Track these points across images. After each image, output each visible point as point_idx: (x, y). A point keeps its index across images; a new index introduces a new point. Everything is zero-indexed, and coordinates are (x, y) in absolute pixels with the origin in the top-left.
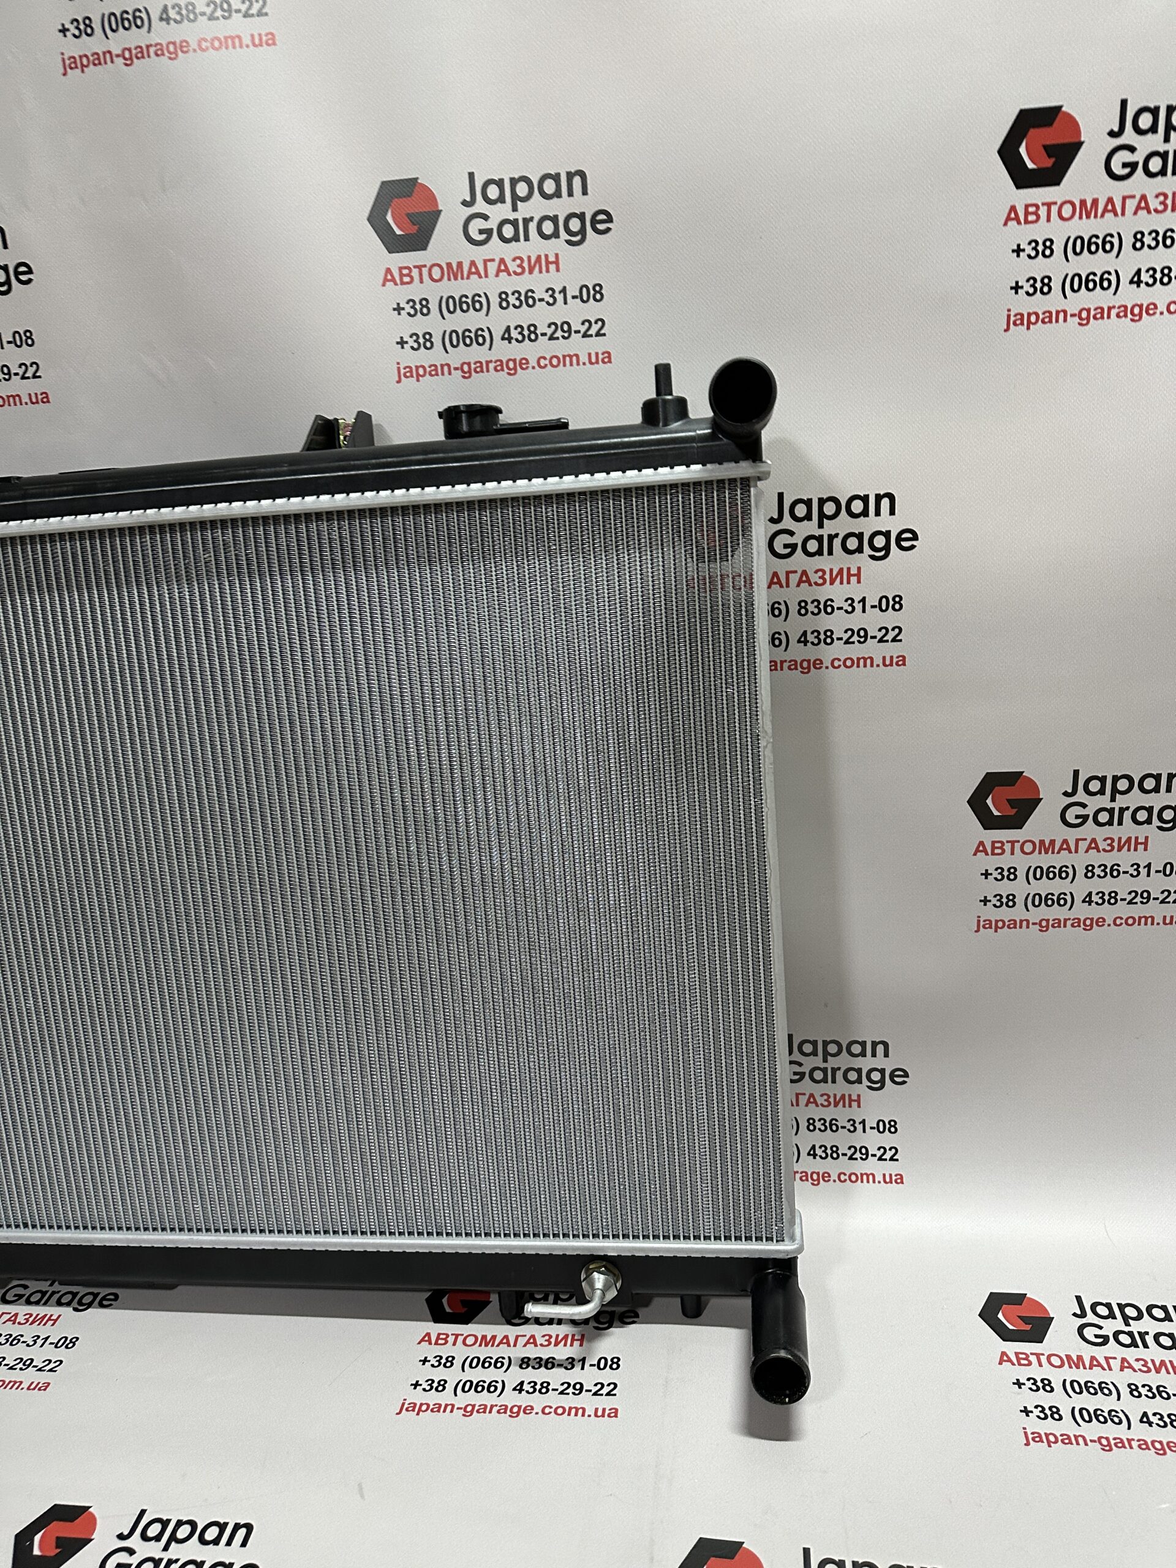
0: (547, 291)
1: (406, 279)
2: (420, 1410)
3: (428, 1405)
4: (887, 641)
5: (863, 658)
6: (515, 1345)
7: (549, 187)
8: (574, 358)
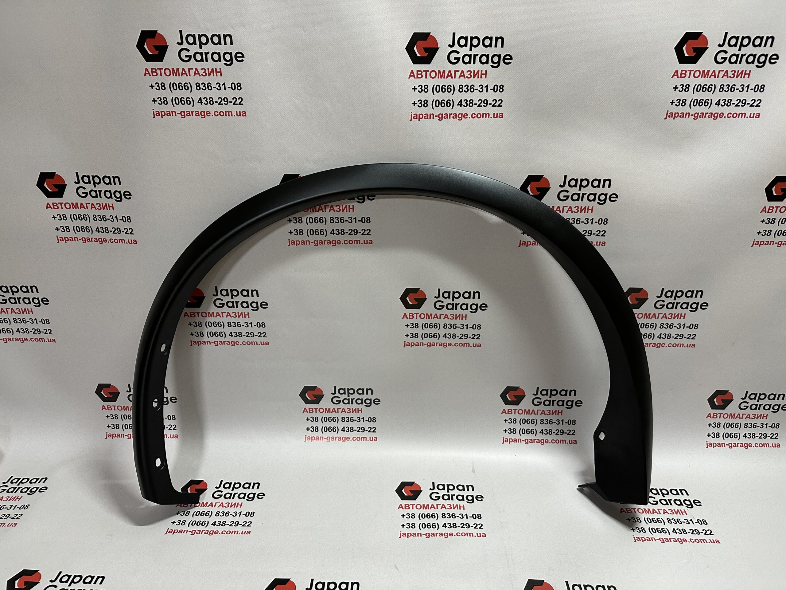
0: (217, 84)
1: (155, 74)
2: (174, 532)
3: (177, 530)
4: (365, 234)
5: (356, 240)
6: (215, 507)
7: (216, 40)
8: (230, 113)
